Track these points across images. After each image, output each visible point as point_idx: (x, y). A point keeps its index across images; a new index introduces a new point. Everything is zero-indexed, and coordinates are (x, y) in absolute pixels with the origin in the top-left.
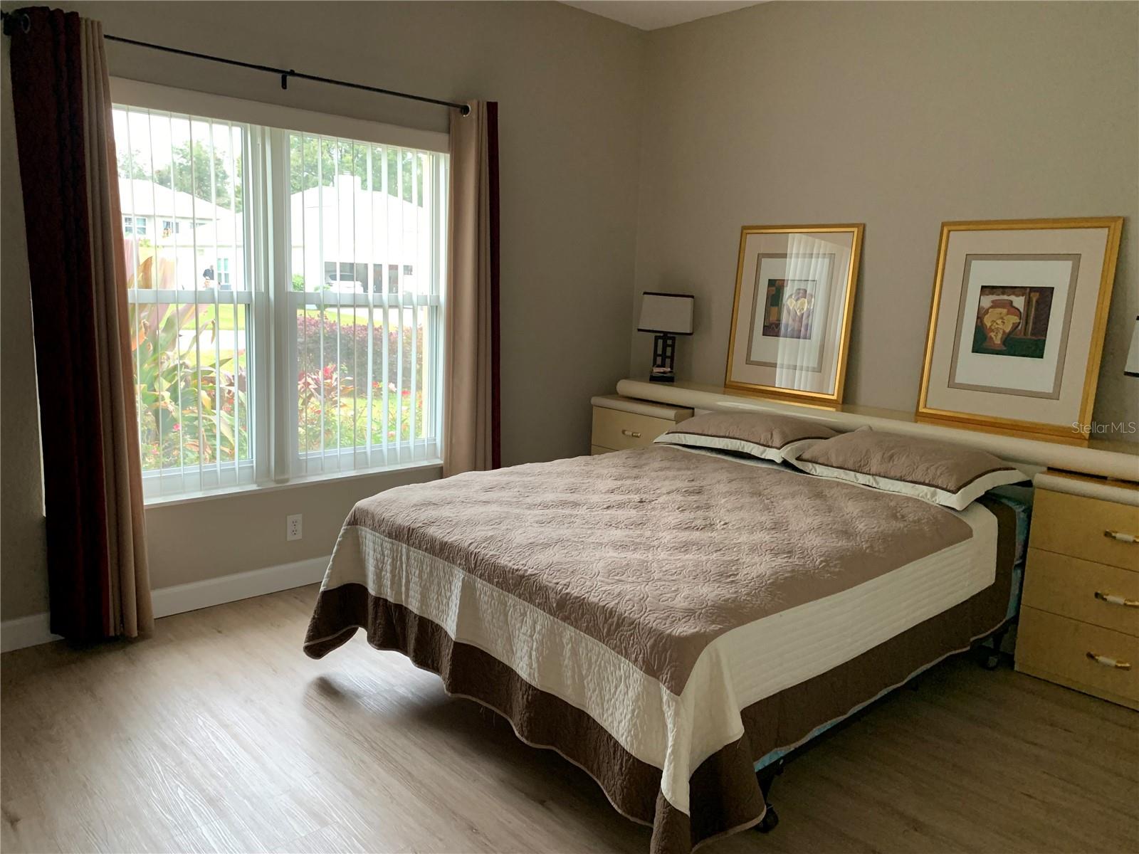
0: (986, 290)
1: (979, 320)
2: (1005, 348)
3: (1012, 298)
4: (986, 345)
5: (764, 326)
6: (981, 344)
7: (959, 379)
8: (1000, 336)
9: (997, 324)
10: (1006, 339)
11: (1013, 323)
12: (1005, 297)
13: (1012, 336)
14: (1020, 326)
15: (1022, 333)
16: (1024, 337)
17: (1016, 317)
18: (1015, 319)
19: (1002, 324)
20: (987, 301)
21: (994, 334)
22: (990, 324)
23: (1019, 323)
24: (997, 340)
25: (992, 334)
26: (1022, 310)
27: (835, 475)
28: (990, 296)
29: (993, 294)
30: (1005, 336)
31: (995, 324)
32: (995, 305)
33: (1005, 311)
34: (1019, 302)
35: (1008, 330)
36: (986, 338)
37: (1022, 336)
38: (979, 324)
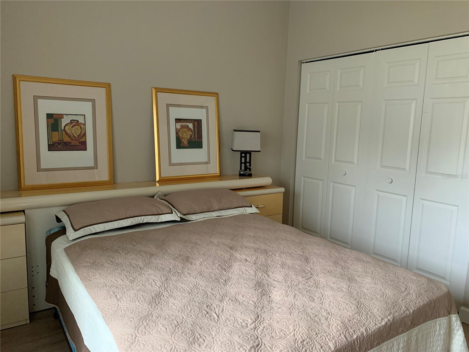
0: (178, 120)
1: (177, 134)
2: (189, 146)
3: (188, 124)
4: (181, 145)
5: (49, 145)
6: (180, 145)
7: (173, 161)
8: (186, 141)
9: (184, 135)
10: (189, 141)
11: (190, 135)
12: (185, 124)
13: (190, 140)
14: (193, 136)
15: (194, 139)
16: (195, 140)
17: (191, 132)
18: (190, 133)
19: (186, 136)
20: (179, 126)
21: (184, 140)
22: (181, 136)
23: (192, 134)
24: (185, 142)
25: (183, 140)
26: (192, 129)
27: (203, 217)
28: (179, 123)
29: (180, 122)
30: (188, 140)
31: (183, 136)
32: (182, 127)
33: (186, 130)
34: (191, 126)
35: (189, 138)
36: (181, 143)
37: (194, 140)
38: (177, 136)
